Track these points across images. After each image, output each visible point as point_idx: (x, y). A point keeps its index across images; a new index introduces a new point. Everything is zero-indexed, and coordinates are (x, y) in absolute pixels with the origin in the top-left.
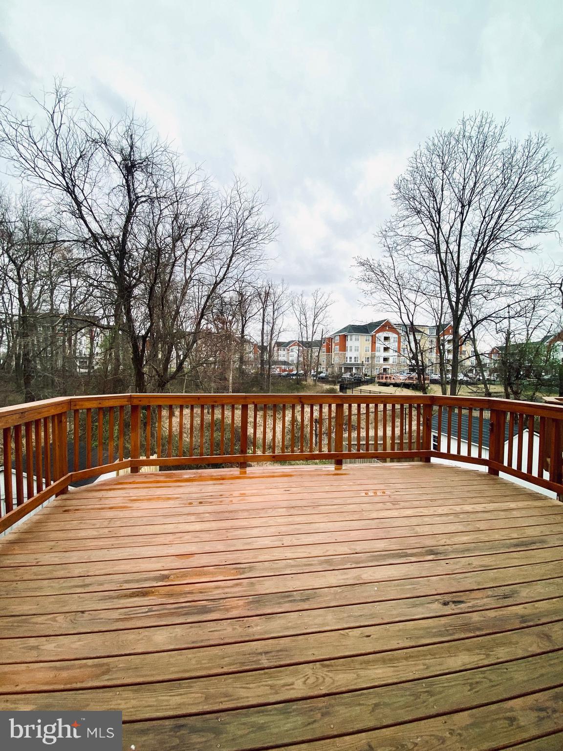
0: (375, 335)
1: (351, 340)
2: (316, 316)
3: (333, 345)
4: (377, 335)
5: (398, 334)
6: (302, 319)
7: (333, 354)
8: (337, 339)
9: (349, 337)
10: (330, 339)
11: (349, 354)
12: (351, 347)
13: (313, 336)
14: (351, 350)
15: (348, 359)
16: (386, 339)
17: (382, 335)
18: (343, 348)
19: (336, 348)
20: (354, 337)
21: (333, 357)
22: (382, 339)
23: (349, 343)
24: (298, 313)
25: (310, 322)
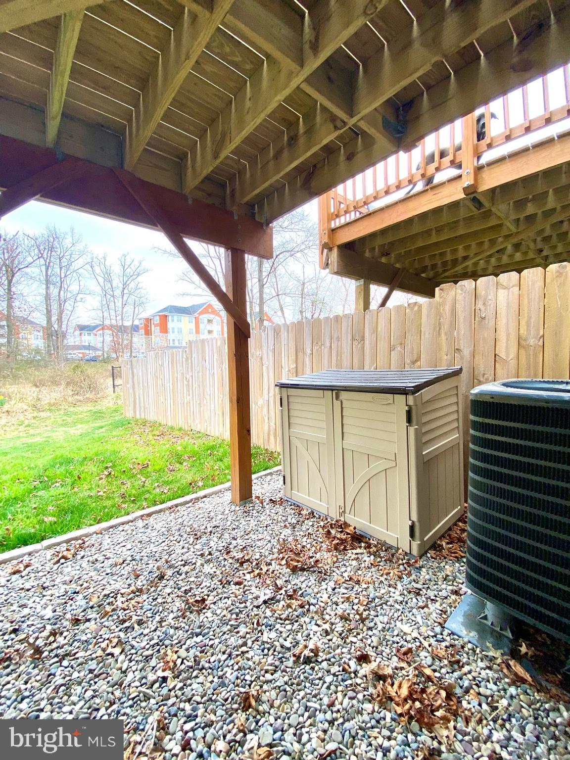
0: (198, 317)
1: (173, 321)
2: (125, 285)
3: (153, 326)
4: (200, 317)
5: (220, 317)
6: (107, 288)
7: (153, 337)
8: (157, 320)
9: (170, 318)
10: (148, 321)
11: (171, 336)
12: (173, 329)
13: (123, 308)
14: (173, 332)
15: (171, 342)
16: (210, 321)
17: (205, 317)
18: (164, 329)
19: (155, 330)
20: (175, 318)
21: (153, 340)
22: (206, 321)
23: (170, 325)
24: (101, 280)
25: (118, 293)
